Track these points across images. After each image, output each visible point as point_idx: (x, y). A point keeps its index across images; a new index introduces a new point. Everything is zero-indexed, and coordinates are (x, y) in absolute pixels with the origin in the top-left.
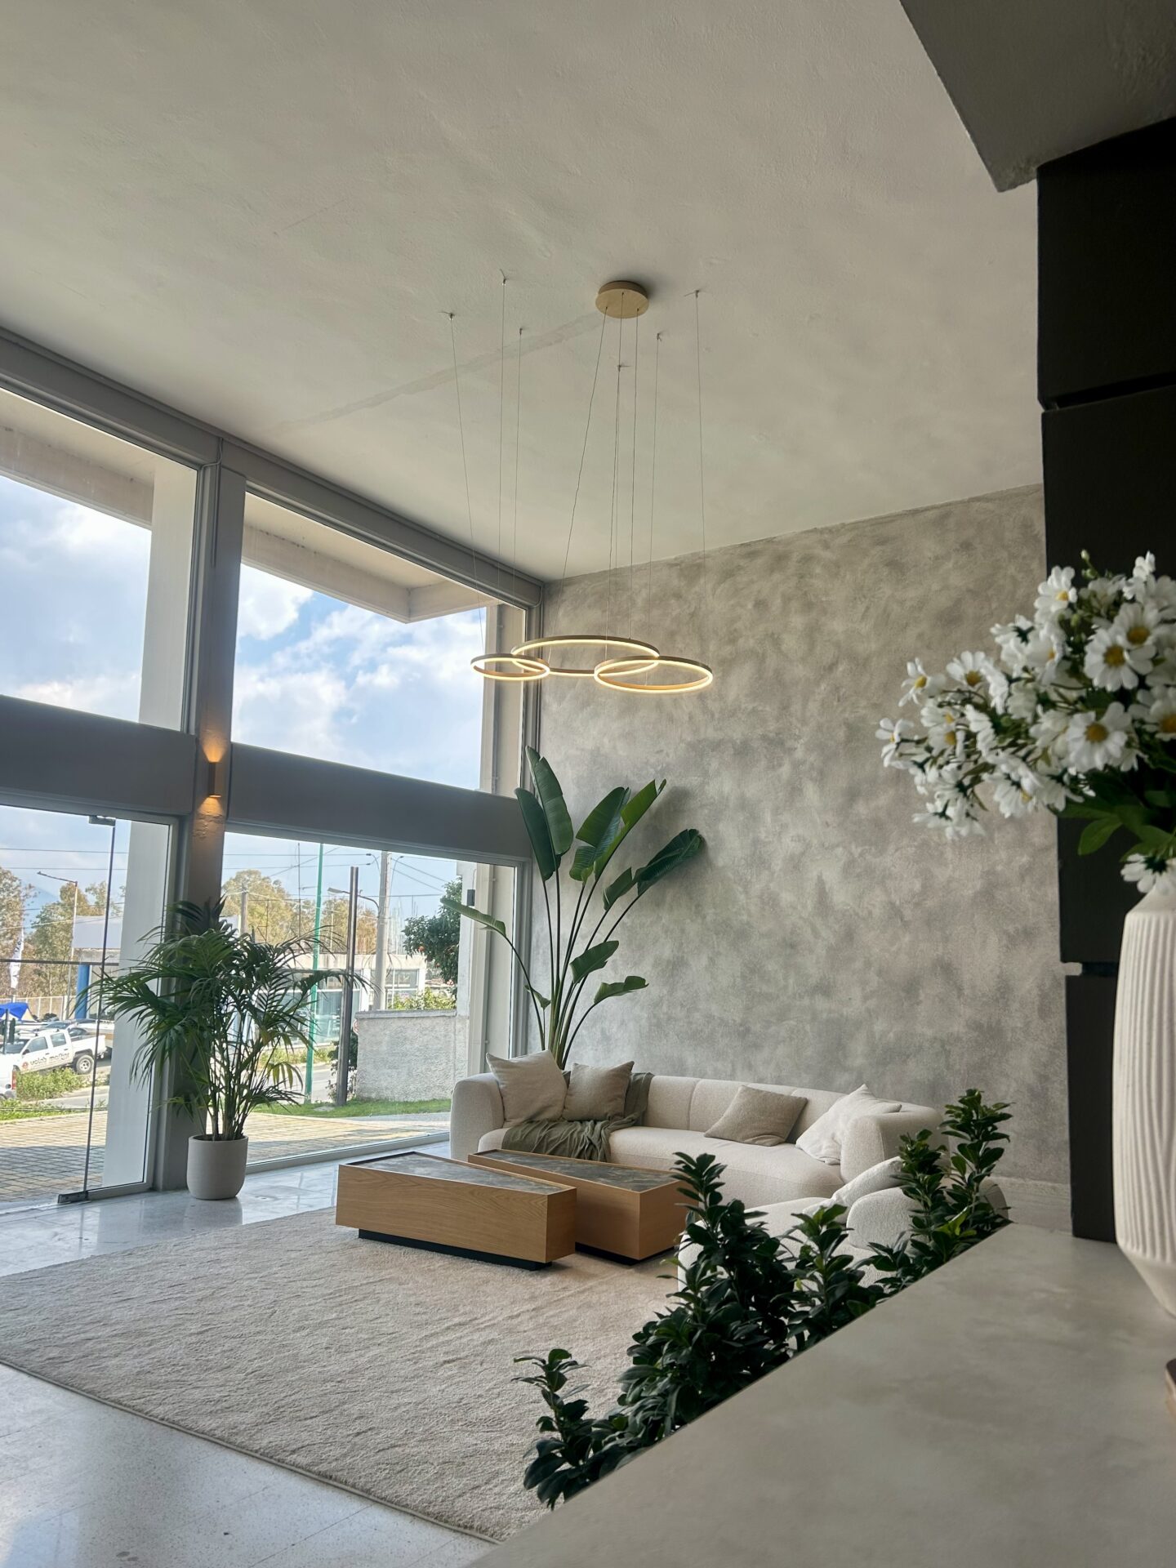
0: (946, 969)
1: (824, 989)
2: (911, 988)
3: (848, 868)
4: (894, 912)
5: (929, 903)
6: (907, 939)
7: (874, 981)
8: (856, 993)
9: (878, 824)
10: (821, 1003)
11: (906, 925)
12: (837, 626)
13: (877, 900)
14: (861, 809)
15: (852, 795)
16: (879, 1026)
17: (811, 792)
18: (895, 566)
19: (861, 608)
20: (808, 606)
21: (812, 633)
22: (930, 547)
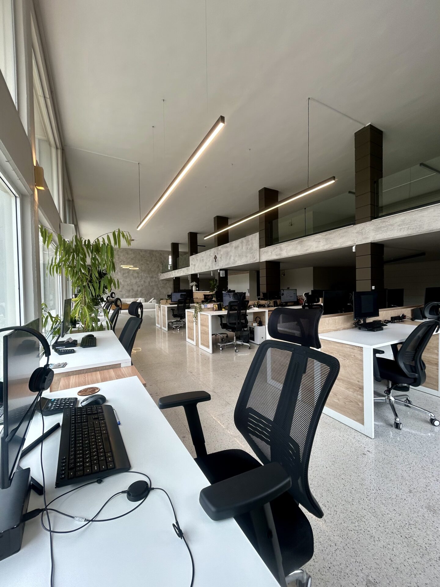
0: (132, 289)
1: (121, 291)
2: (129, 291)
3: (123, 281)
4: (128, 285)
5: (131, 284)
6: (129, 287)
7: (126, 291)
8: (124, 292)
9: (126, 277)
10: (121, 293)
11: (129, 285)
12: (121, 258)
13: (126, 283)
14: (124, 275)
15: (124, 274)
16: (126, 294)
17: (119, 273)
18: (127, 253)
19: (124, 257)
20: (118, 255)
21: (119, 258)
22: (130, 252)
